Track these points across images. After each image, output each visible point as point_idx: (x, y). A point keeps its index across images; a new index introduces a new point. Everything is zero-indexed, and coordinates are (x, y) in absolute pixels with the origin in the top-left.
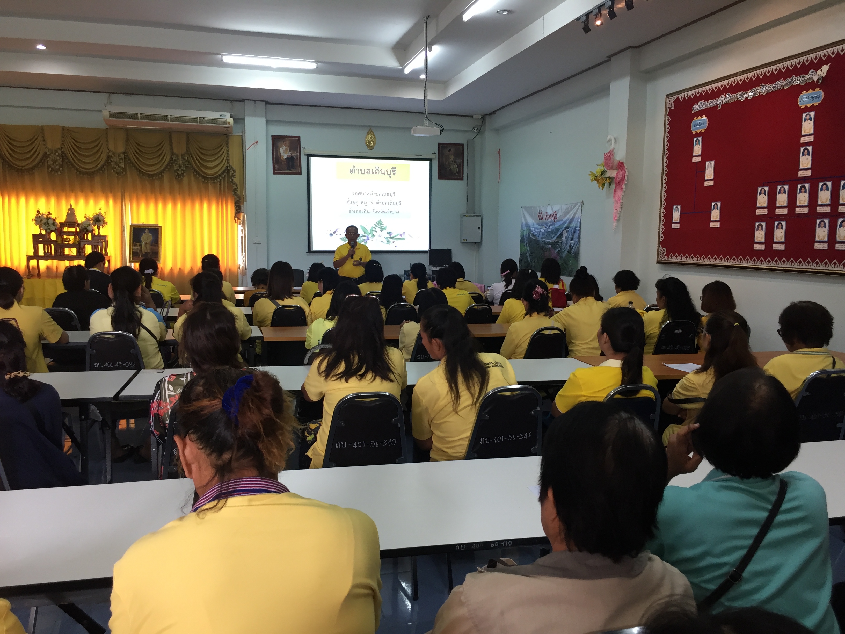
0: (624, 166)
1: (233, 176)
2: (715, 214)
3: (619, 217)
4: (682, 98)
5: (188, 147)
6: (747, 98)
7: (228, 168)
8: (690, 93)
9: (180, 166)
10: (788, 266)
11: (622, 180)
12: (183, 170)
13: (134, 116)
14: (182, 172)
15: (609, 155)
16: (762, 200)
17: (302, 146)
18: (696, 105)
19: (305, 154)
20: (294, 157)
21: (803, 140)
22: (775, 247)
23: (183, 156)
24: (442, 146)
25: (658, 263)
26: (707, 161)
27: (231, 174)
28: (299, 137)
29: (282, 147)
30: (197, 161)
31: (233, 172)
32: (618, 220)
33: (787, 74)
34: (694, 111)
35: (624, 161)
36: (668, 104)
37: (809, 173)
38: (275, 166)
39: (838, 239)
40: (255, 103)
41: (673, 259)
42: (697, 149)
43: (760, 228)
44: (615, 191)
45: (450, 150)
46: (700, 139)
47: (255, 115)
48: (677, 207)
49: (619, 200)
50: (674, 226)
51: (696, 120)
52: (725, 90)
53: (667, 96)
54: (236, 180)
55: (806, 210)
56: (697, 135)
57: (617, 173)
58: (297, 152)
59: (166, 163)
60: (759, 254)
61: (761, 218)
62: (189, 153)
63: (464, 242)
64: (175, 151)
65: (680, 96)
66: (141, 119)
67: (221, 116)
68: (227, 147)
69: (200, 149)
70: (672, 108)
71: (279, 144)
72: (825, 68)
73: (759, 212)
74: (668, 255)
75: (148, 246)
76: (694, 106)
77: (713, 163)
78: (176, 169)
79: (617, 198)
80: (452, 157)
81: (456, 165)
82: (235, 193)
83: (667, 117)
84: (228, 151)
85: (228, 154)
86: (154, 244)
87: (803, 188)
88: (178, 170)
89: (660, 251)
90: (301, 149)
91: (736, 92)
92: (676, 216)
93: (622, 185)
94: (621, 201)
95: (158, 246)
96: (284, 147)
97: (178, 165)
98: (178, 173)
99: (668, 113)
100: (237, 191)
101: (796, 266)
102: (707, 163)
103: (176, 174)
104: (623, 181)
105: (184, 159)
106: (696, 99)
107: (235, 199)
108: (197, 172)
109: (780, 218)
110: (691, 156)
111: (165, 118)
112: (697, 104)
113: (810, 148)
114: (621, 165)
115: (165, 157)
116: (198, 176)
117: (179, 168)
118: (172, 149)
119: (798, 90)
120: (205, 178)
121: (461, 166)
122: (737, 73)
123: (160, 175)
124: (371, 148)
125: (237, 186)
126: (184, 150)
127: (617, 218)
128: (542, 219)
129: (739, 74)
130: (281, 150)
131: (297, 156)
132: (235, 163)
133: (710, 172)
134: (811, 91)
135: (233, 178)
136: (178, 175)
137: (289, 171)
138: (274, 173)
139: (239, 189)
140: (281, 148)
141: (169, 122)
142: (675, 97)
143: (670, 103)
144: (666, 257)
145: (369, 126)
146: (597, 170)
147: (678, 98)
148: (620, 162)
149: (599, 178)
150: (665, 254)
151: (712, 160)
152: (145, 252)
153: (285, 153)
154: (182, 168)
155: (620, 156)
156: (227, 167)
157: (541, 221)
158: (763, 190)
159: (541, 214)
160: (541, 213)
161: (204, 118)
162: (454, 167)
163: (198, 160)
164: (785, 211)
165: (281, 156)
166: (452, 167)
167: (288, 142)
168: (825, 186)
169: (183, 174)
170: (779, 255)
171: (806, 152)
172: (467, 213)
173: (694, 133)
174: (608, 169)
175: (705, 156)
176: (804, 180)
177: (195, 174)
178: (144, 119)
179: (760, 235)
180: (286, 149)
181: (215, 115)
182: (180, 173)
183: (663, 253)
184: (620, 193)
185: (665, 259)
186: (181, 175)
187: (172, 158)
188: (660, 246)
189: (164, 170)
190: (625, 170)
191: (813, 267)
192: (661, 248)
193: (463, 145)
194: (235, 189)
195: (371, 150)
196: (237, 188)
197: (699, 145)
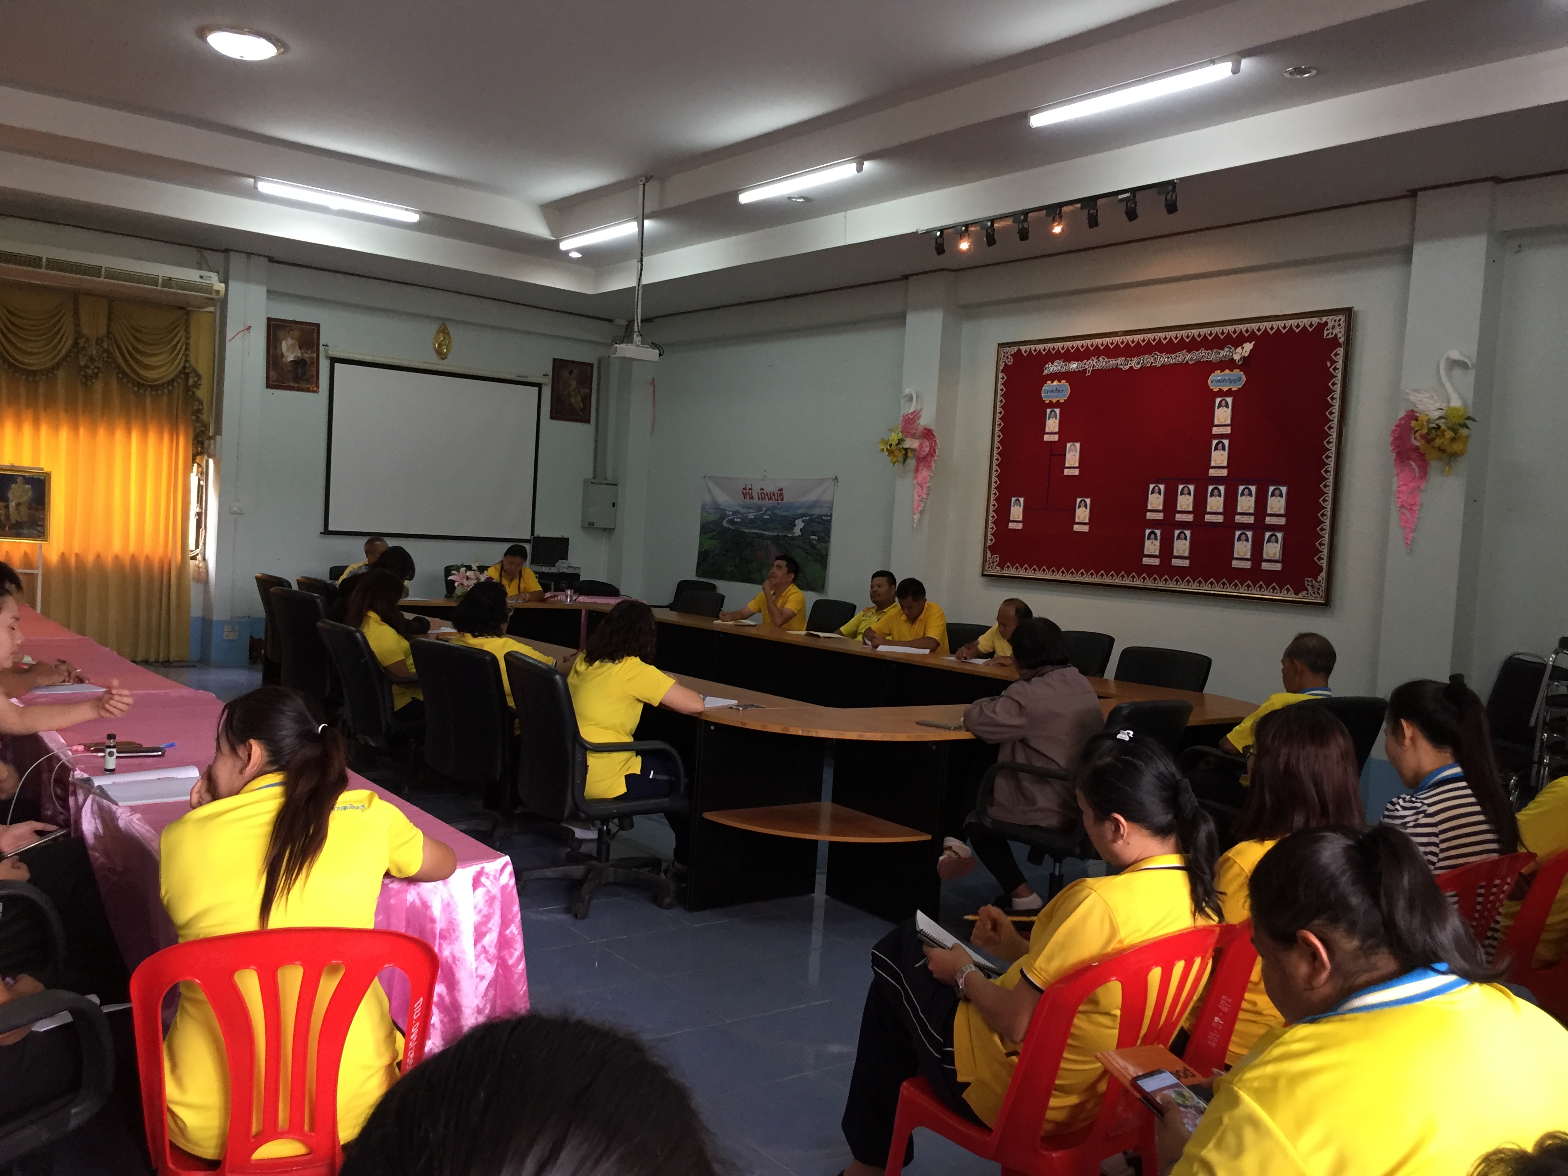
0: (934, 436)
1: (197, 385)
2: (1082, 514)
3: (924, 508)
4: (1025, 351)
5: (108, 326)
6: (1131, 368)
7: (187, 371)
8: (1040, 347)
9: (92, 359)
10: (1194, 588)
11: (932, 453)
12: (98, 368)
13: (35, 262)
14: (96, 371)
15: (911, 417)
16: (1156, 501)
17: (322, 342)
18: (1050, 365)
19: (327, 357)
20: (307, 360)
21: (1215, 431)
22: (1175, 562)
23: (99, 341)
24: (559, 365)
25: (983, 575)
26: (1070, 442)
27: (191, 382)
28: (318, 326)
29: (285, 339)
30: (127, 355)
31: (196, 379)
32: (922, 512)
33: (1193, 345)
34: (1046, 372)
35: (933, 428)
36: (1002, 357)
37: (1224, 473)
38: (272, 373)
39: (1265, 557)
40: (249, 258)
41: (1011, 572)
42: (1052, 424)
43: (1153, 536)
44: (917, 470)
45: (571, 372)
46: (1057, 411)
47: (247, 280)
48: (1018, 500)
49: (926, 483)
50: (1011, 526)
51: (1049, 385)
52: (1097, 352)
53: (999, 345)
54: (202, 393)
55: (1220, 519)
56: (1052, 405)
57: (921, 445)
58: (312, 352)
59: (64, 352)
60: (1150, 571)
61: (1154, 524)
62: (111, 336)
63: (589, 526)
64: (85, 331)
65: (1023, 348)
66: (47, 268)
67: (201, 277)
68: (187, 331)
69: (132, 331)
70: (1010, 364)
71: (281, 334)
72: (1248, 347)
73: (1149, 516)
74: (1001, 565)
75: (23, 509)
76: (1047, 366)
77: (1078, 445)
78: (82, 363)
79: (920, 479)
80: (574, 383)
81: (579, 398)
82: (198, 417)
83: (1000, 374)
84: (188, 338)
85: (187, 344)
86: (34, 505)
87: (1216, 491)
88: (86, 366)
89: (988, 559)
90: (321, 348)
91: (1116, 357)
92: (1017, 512)
93: (931, 461)
94: (929, 484)
95: (44, 509)
96: (290, 341)
97: (86, 358)
98: (85, 372)
99: (1001, 368)
100: (202, 414)
101: (1206, 588)
102: (1069, 445)
103: (83, 373)
104: (932, 456)
105: (101, 347)
106: (1052, 357)
107: (195, 429)
108: (124, 373)
109: (1184, 525)
111: (96, 271)
112: (1052, 364)
113: (1226, 442)
114: (928, 434)
115: (64, 339)
116: (125, 380)
117: (89, 363)
118: (77, 326)
119: (1211, 367)
120: (139, 385)
121: (587, 399)
122: (1117, 333)
123: (49, 373)
124: (442, 356)
125: (202, 404)
126: (103, 331)
127: (920, 509)
128: (752, 498)
129: (1119, 334)
130: (284, 346)
131: (312, 358)
132: (202, 364)
133: (1073, 455)
134: (1227, 371)
135: (195, 390)
136: (86, 376)
137: (296, 385)
138: (269, 386)
139: (205, 411)
140: (284, 342)
141: (102, 279)
142: (1015, 349)
143: (1006, 355)
144: (998, 568)
145: (440, 319)
146: (894, 437)
147: (1019, 350)
148: (925, 429)
149: (893, 448)
150: (996, 563)
151: (1077, 441)
152: (17, 521)
153: (290, 352)
154: (96, 364)
155: (926, 420)
156: (184, 368)
157: (748, 501)
158: (1157, 488)
159: (750, 492)
160: (751, 489)
161: (170, 279)
162: (576, 401)
163: (129, 352)
164: (1190, 518)
165: (282, 356)
166: (573, 400)
167: (296, 333)
168: (1247, 491)
169: (97, 374)
170: (1181, 573)
171: (1220, 446)
172: (594, 478)
173: (1047, 402)
174: (907, 437)
175: (1067, 436)
176: (1218, 480)
177: (120, 376)
178: (52, 269)
179: (1152, 546)
180: (293, 345)
181: (191, 275)
182: (90, 372)
183: (993, 562)
184: (924, 473)
185: (996, 571)
186: (91, 377)
187: (76, 343)
188: (989, 552)
189: (58, 365)
190: (935, 441)
191: (1230, 591)
192: (989, 555)
193: (592, 365)
194: (199, 411)
195: (443, 359)
196: (203, 409)
197: (1056, 419)
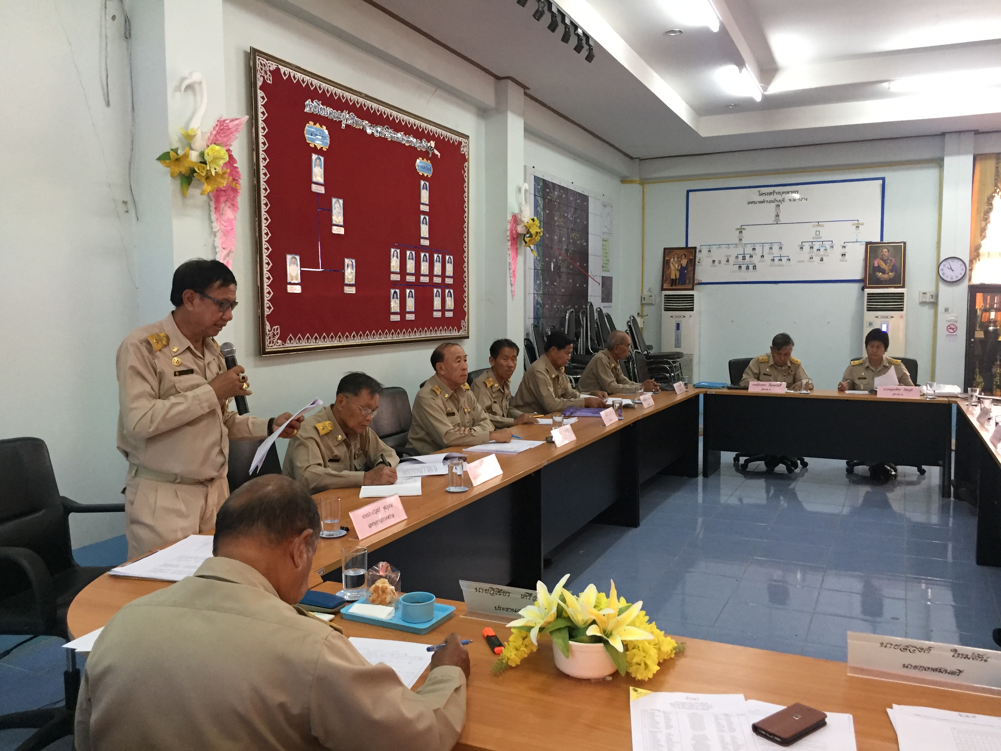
2: (350, 274)
4: (285, 74)
6: (373, 134)
8: (299, 76)
10: (417, 336)
16: (395, 264)
18: (311, 102)
26: (334, 197)
34: (307, 109)
36: (259, 68)
37: (427, 243)
39: (447, 307)
41: (295, 344)
42: (318, 174)
43: (395, 295)
46: (322, 159)
48: (294, 258)
50: (291, 289)
51: (311, 126)
52: (348, 106)
56: (316, 151)
60: (396, 326)
65: (281, 68)
70: (269, 82)
74: (283, 338)
76: (307, 102)
77: (341, 201)
83: (259, 91)
87: (425, 257)
89: (268, 333)
91: (363, 118)
92: (294, 272)
99: (257, 84)
101: (422, 336)
102: (332, 200)
106: (315, 94)
110: (309, 180)
113: (427, 218)
122: (360, 93)
129: (362, 95)
133: (338, 213)
134: (425, 160)
142: (273, 64)
143: (264, 69)
144: (280, 341)
147: (278, 69)
150: (277, 337)
151: (340, 197)
158: (395, 252)
168: (438, 258)
170: (411, 325)
171: (425, 221)
173: (311, 145)
179: (395, 305)
183: (274, 335)
185: (278, 345)
188: (267, 323)
191: (434, 336)
197: (321, 168)
